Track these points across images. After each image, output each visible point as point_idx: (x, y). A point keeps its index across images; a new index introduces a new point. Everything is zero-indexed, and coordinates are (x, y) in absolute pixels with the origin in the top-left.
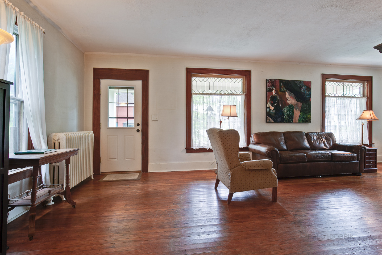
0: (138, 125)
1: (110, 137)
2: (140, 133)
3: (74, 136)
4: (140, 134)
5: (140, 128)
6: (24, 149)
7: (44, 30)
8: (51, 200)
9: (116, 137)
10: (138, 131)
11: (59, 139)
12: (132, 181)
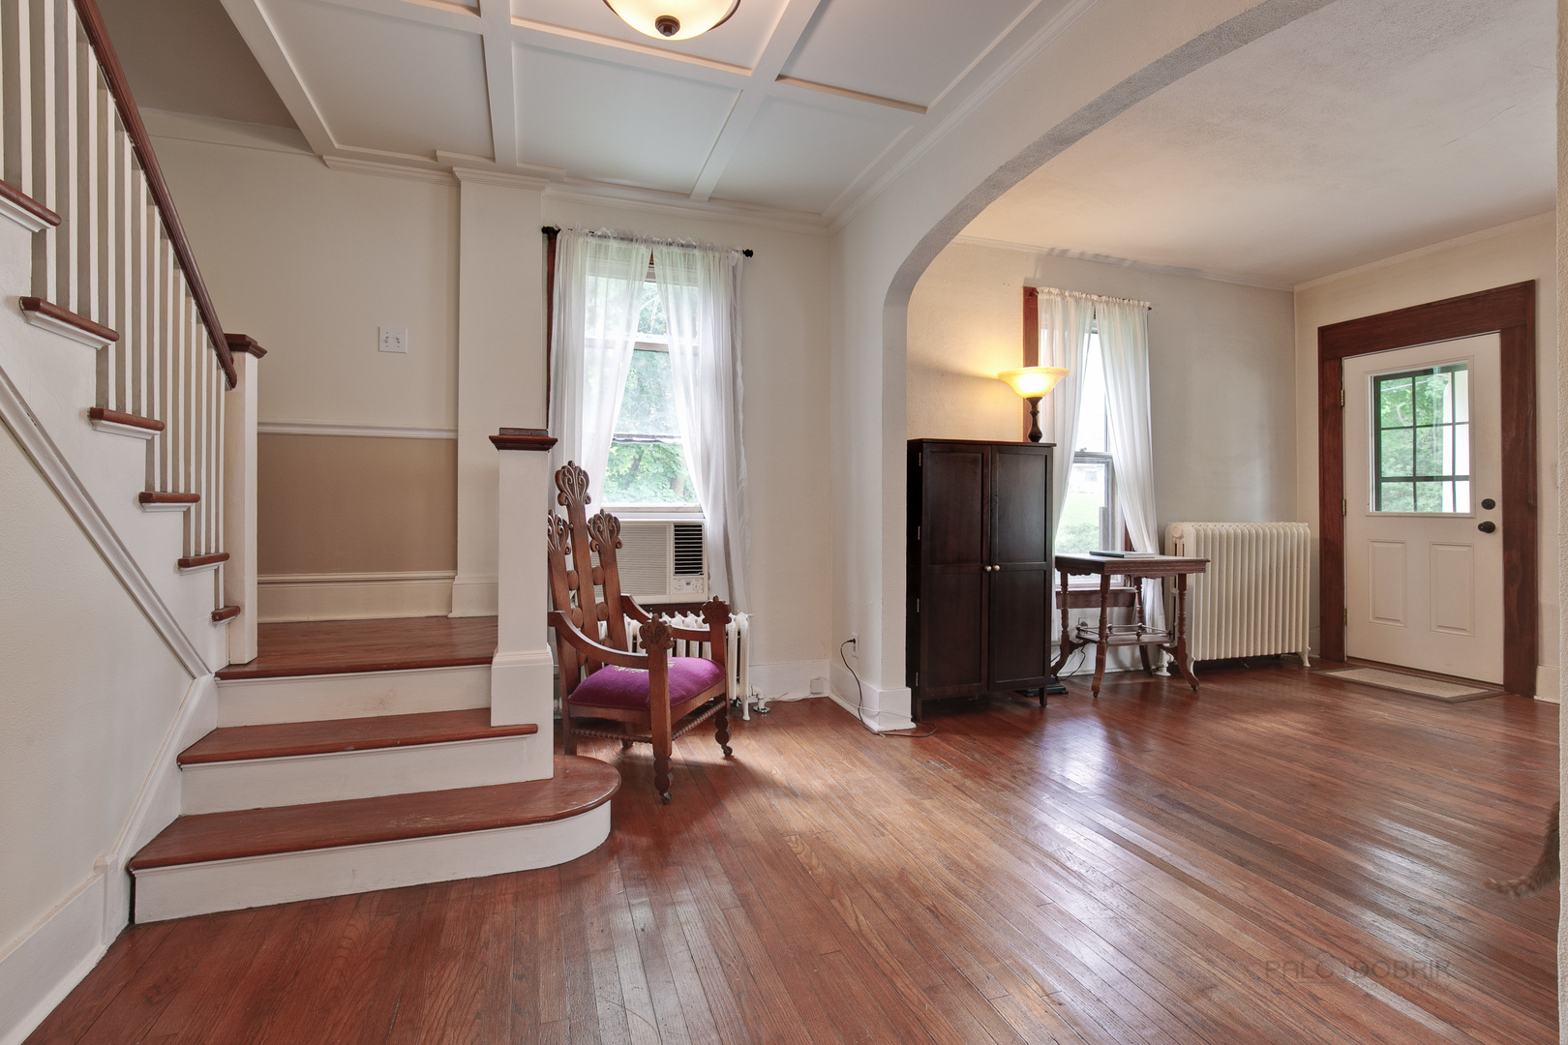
0: (1488, 504)
1: (1376, 544)
2: (1496, 540)
3: (1224, 532)
4: (1494, 544)
5: (1496, 516)
6: (1119, 550)
7: (1148, 304)
8: (1163, 666)
9: (1400, 545)
10: (1488, 528)
11: (1181, 537)
12: (1414, 698)
